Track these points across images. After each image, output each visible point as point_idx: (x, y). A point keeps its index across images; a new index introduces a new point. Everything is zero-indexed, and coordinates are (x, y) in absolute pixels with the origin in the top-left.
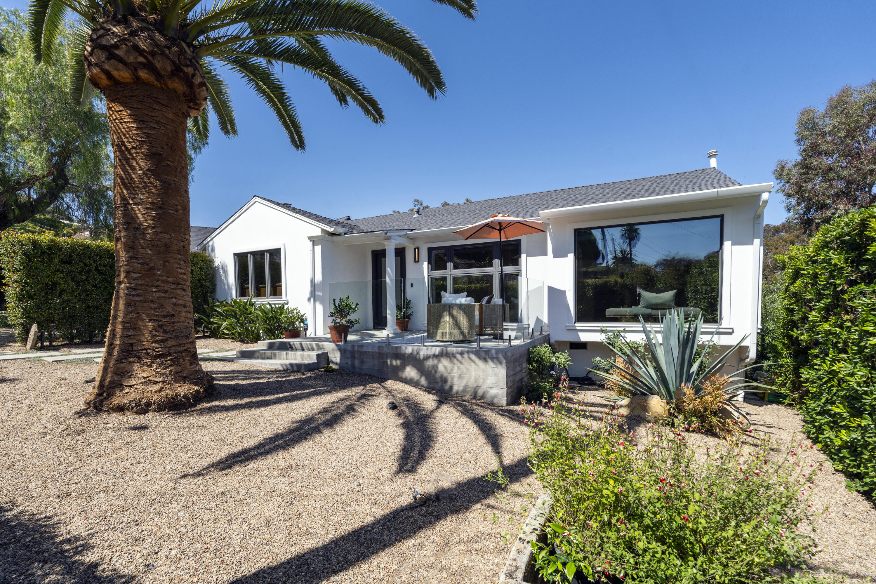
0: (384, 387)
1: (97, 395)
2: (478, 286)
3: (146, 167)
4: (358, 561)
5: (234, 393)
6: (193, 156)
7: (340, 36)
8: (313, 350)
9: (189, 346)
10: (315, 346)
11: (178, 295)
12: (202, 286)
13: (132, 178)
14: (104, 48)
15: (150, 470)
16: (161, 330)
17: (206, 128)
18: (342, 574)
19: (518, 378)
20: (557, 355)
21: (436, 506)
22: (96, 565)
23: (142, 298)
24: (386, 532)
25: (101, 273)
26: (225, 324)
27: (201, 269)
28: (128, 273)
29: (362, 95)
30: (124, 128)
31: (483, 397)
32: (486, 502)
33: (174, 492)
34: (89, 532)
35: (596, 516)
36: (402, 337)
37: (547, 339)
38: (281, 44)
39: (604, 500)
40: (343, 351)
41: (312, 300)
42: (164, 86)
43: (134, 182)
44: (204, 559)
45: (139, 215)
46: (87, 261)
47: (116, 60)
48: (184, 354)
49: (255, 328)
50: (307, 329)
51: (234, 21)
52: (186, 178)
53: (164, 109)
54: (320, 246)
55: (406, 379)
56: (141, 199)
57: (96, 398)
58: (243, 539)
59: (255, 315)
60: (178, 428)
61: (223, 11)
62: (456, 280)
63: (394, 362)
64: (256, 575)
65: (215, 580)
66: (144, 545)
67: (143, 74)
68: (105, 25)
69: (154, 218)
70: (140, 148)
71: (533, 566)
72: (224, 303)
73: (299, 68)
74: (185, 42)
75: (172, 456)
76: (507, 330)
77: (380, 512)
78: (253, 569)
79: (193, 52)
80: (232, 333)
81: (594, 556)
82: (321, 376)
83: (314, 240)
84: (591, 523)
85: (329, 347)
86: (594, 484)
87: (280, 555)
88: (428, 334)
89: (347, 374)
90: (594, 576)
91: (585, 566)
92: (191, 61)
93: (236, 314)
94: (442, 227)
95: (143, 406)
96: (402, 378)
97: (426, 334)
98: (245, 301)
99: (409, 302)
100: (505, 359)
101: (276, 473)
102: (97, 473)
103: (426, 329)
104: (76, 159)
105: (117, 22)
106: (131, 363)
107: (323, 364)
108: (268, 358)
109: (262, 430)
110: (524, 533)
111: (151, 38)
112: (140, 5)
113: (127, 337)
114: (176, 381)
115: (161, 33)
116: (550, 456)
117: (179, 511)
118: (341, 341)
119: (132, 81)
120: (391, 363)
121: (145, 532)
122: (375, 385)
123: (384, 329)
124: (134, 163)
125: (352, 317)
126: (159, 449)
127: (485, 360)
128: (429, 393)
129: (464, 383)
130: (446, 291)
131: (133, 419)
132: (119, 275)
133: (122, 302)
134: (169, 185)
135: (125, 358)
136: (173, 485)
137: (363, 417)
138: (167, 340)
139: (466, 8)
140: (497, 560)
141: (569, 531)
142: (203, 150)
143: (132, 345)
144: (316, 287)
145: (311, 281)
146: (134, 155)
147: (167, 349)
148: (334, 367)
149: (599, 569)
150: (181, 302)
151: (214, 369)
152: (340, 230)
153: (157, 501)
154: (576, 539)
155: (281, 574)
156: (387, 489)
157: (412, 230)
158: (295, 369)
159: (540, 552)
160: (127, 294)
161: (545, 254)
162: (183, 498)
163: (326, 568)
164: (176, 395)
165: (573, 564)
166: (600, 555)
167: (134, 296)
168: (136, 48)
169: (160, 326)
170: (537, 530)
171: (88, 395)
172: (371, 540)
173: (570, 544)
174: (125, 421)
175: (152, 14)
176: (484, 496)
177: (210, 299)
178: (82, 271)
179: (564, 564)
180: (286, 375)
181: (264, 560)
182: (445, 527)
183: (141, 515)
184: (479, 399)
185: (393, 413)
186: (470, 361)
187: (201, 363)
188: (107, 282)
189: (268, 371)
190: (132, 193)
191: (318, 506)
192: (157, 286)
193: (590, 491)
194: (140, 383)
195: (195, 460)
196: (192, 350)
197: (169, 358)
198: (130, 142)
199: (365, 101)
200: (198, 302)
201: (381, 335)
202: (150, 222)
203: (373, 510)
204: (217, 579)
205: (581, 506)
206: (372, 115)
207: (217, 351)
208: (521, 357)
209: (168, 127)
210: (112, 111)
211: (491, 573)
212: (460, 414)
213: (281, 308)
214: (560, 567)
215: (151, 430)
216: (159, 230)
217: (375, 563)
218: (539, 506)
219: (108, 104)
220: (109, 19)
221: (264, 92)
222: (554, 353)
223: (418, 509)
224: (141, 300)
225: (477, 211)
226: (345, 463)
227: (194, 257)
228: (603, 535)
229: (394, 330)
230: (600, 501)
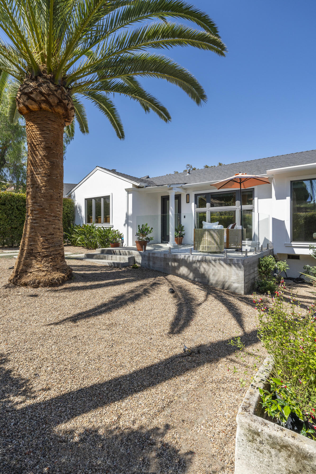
0: (167, 279)
1: (15, 276)
2: (226, 217)
3: (43, 155)
4: (149, 386)
5: (82, 278)
6: (66, 145)
7: (146, 75)
8: (126, 255)
9: (60, 251)
10: (127, 253)
11: (56, 223)
12: (68, 217)
13: (36, 161)
14: (25, 94)
15: (38, 320)
16: (47, 242)
17: (73, 131)
18: (140, 393)
19: (252, 277)
20: (278, 263)
21: (198, 357)
22: (10, 371)
23: (38, 225)
24: (166, 370)
25: (19, 210)
26: (79, 238)
27: (68, 207)
28: (32, 211)
29: (158, 106)
30: (33, 135)
31: (228, 288)
32: (229, 357)
33: (50, 334)
34: (8, 352)
35: (305, 376)
36: (178, 248)
37: (272, 252)
38: (114, 82)
39: (310, 366)
40: (143, 256)
41: (126, 225)
42: (53, 111)
43: (37, 163)
44: (65, 374)
45: (39, 180)
46: (13, 204)
47: (31, 99)
48: (58, 256)
49: (95, 241)
50: (123, 242)
51: (90, 73)
52: (62, 159)
53: (53, 123)
54: (132, 194)
55: (180, 274)
56: (40, 172)
57: (14, 278)
58: (85, 365)
59: (95, 233)
60: (53, 297)
61: (84, 69)
62: (212, 213)
63: (173, 264)
64: (92, 387)
65: (70, 387)
66: (34, 363)
67: (43, 106)
68: (27, 82)
69: (46, 182)
70: (40, 145)
71: (261, 405)
72: (79, 226)
73: (123, 94)
74: (64, 87)
75: (50, 313)
76: (245, 245)
77: (163, 357)
78: (90, 384)
79: (68, 92)
80: (82, 244)
81: (304, 403)
82: (131, 271)
83: (128, 191)
84: (301, 381)
85: (135, 253)
86: (304, 354)
87: (105, 377)
88: (195, 247)
89: (145, 270)
90: (303, 417)
91: (297, 410)
92: (67, 97)
93: (85, 233)
94: (203, 181)
95: (37, 284)
96: (177, 274)
97: (193, 247)
98: (90, 225)
99: (183, 227)
100: (243, 265)
101: (104, 327)
102: (13, 319)
103: (193, 243)
104: (10, 150)
105: (32, 80)
106: (31, 260)
107: (132, 263)
108: (101, 259)
109: (97, 301)
110: (255, 382)
111: (48, 87)
112: (44, 70)
113: (30, 245)
114: (53, 270)
115: (53, 83)
116: (273, 333)
117: (52, 345)
118: (142, 250)
119: (38, 110)
120: (171, 264)
121: (35, 355)
122: (162, 277)
123: (168, 243)
124: (37, 153)
125: (149, 236)
126: (43, 308)
127: (230, 265)
128: (195, 284)
129: (216, 278)
130: (205, 221)
131: (31, 290)
132: (27, 212)
133: (28, 226)
134: (54, 163)
135: (29, 257)
136: (50, 329)
137: (154, 297)
138: (49, 248)
139: (220, 51)
140: (237, 397)
141: (286, 384)
142: (71, 142)
143: (32, 250)
144: (129, 218)
145: (126, 214)
146: (38, 148)
147: (49, 253)
148: (138, 265)
149: (307, 413)
150: (57, 227)
151: (73, 264)
152: (143, 185)
153: (42, 338)
154: (292, 390)
155: (105, 388)
156: (168, 343)
157: (185, 184)
158: (116, 265)
159: (265, 396)
160: (31, 222)
161: (271, 197)
162: (55, 338)
163: (131, 389)
164: (53, 279)
165: (289, 407)
166: (308, 403)
167: (34, 223)
168: (41, 93)
169: (47, 240)
170: (264, 381)
171: (10, 276)
172: (157, 374)
173: (286, 393)
174: (27, 291)
175: (49, 74)
176: (228, 353)
177: (72, 224)
178: (10, 209)
179: (283, 407)
180: (111, 269)
181: (96, 379)
182: (203, 371)
183: (33, 345)
184: (226, 290)
185: (171, 295)
186: (220, 265)
187: (66, 260)
188: (21, 215)
189: (101, 266)
190: (36, 169)
191: (127, 349)
192: (46, 218)
193: (301, 358)
194: (36, 271)
195: (62, 316)
196: (62, 253)
197: (50, 258)
198: (36, 142)
199: (160, 109)
200: (65, 226)
201: (166, 246)
202: (44, 183)
203: (159, 355)
204: (71, 387)
205: (294, 369)
206: (164, 117)
207: (74, 254)
208: (254, 263)
209: (55, 132)
210: (28, 126)
211: (232, 405)
212: (214, 299)
213: (109, 230)
214: (280, 408)
215: (40, 297)
216: (48, 188)
217: (160, 389)
218: (265, 365)
219: (26, 123)
220: (29, 79)
221: (104, 109)
222: (276, 261)
223: (187, 358)
224: (37, 226)
225: (226, 171)
226: (143, 324)
227: (64, 201)
228: (311, 390)
229: (173, 244)
230: (308, 367)
